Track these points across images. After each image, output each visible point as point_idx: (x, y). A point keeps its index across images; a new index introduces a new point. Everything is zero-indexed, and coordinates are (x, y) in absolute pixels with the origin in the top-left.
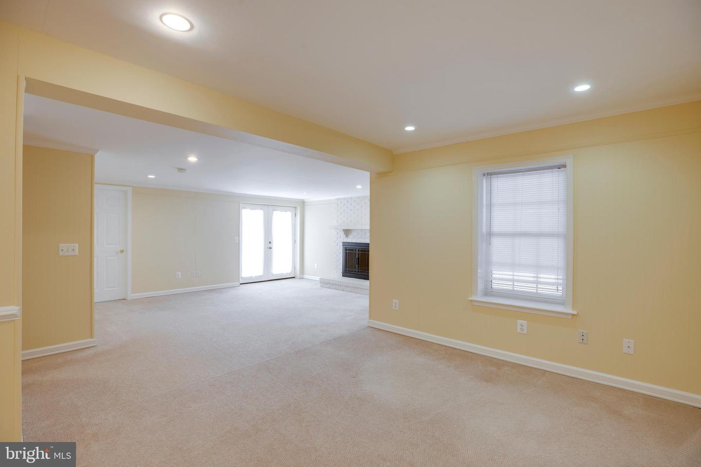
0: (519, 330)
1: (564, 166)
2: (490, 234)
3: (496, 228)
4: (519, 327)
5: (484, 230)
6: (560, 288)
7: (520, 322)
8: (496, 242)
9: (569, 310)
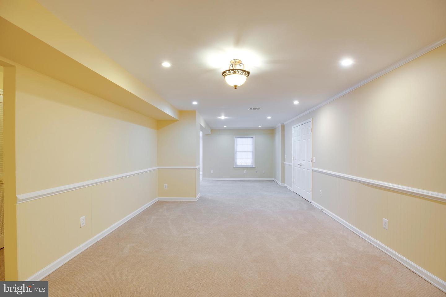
0: (245, 173)
1: (253, 137)
2: (237, 152)
6: (252, 163)
9: (254, 167)
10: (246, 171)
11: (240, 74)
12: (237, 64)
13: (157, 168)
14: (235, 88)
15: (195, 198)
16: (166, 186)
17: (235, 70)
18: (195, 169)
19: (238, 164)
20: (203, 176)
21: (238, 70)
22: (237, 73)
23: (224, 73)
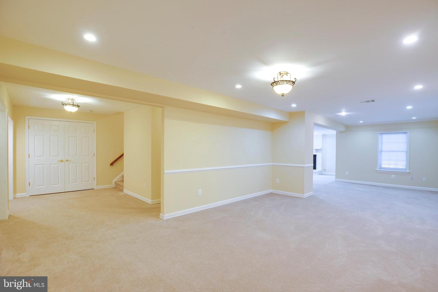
0: (392, 178)
1: (407, 133)
2: (382, 151)
3: (384, 149)
4: (392, 177)
5: (380, 150)
6: (404, 166)
7: (392, 175)
8: (383, 153)
9: (408, 171)
10: (394, 176)
11: (282, 84)
12: (284, 75)
13: (271, 164)
14: (282, 96)
15: (302, 195)
16: (278, 181)
17: (276, 82)
18: (303, 167)
19: (383, 166)
20: (336, 177)
21: (278, 81)
22: (281, 83)
23: (272, 84)
